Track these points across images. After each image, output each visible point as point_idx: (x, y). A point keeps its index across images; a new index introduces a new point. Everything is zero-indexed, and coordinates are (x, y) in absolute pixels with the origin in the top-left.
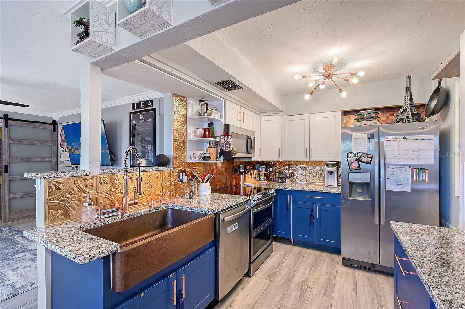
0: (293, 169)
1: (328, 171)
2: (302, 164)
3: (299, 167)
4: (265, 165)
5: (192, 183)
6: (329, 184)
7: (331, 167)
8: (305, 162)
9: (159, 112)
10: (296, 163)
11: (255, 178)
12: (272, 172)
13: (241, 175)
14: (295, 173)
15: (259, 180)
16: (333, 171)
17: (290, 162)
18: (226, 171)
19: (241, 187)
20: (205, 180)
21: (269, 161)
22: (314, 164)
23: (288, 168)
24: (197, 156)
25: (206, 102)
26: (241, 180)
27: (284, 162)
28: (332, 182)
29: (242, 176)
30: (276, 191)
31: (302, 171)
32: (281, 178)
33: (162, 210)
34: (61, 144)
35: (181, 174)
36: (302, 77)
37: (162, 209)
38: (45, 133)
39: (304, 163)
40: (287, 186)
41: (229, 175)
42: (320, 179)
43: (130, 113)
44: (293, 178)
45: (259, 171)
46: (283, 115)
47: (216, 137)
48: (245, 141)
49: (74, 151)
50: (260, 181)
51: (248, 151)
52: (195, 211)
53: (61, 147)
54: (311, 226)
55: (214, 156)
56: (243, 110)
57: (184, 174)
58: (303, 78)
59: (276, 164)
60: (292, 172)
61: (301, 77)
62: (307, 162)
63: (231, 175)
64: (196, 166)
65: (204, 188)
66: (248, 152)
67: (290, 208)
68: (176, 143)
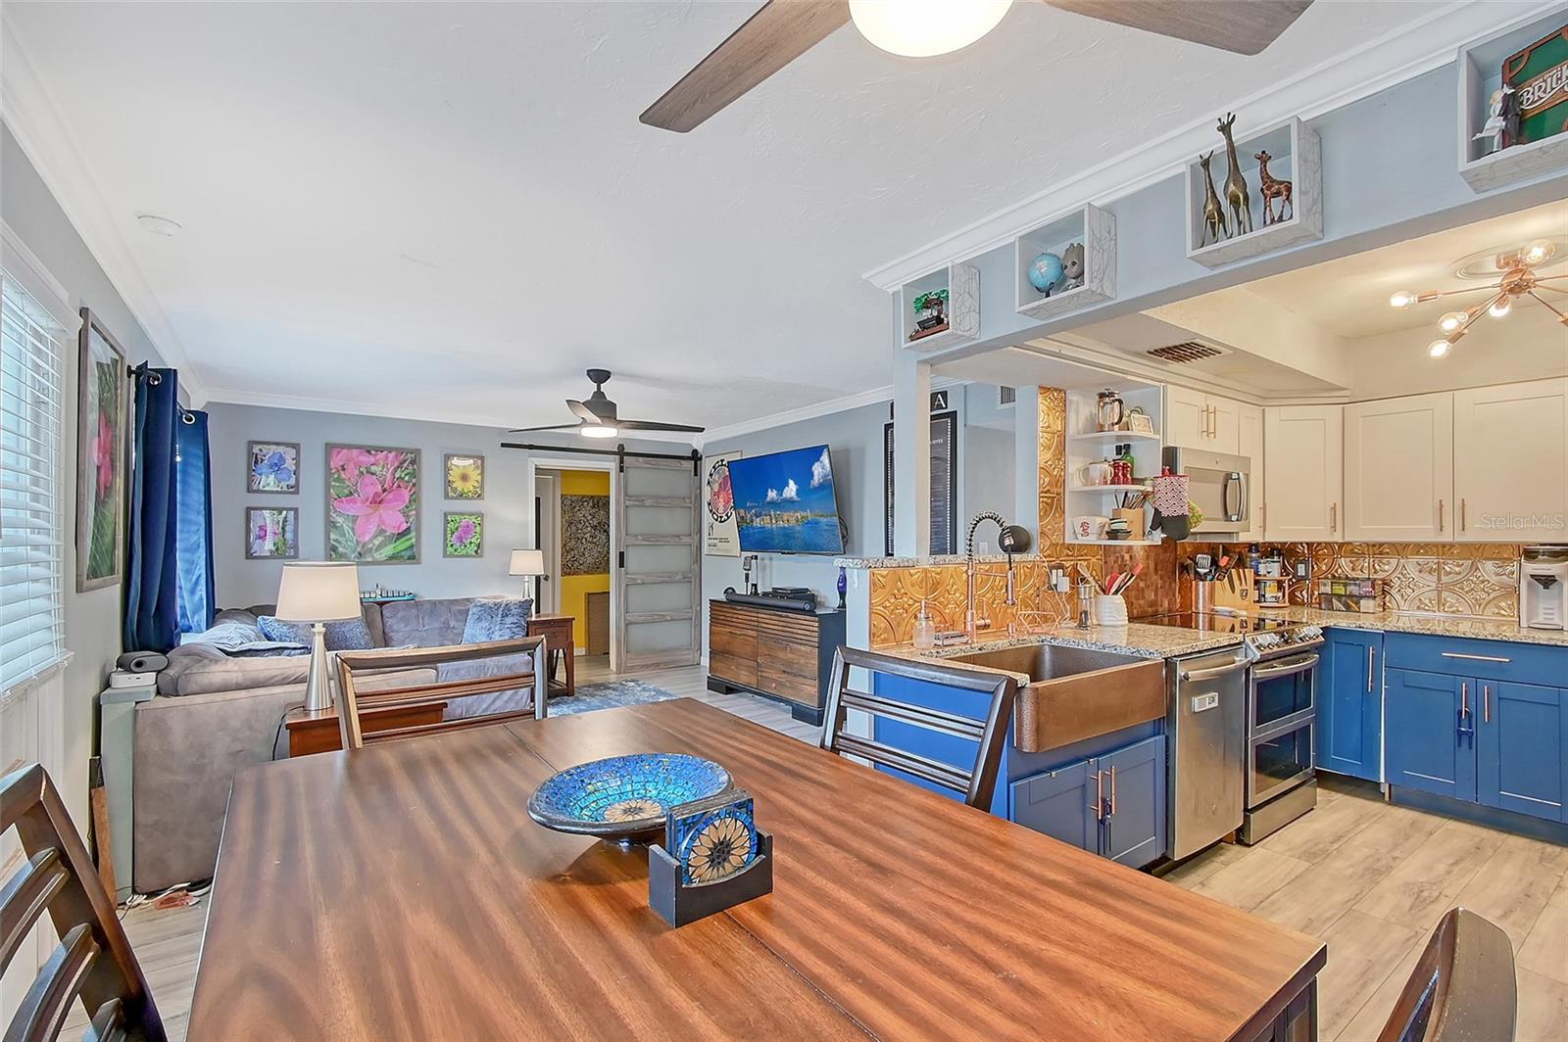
0: (1386, 567)
1: (1532, 576)
2: (1426, 554)
3: (1411, 564)
4: (1279, 555)
5: (1085, 594)
6: (1541, 619)
7: (1544, 561)
8: (1436, 545)
9: (965, 420)
10: (1401, 549)
11: (1244, 594)
12: (1304, 578)
13: (1201, 583)
14: (1396, 582)
15: (1258, 602)
16: (1554, 576)
17: (1374, 546)
18: (1156, 570)
19: (1201, 615)
20: (1113, 590)
21: (1294, 544)
22: (1476, 552)
23: (1366, 565)
24: (1093, 529)
25: (1117, 397)
26: (1201, 595)
27: (1350, 547)
28: (1552, 614)
29: (1204, 585)
30: (1326, 630)
31: (1426, 575)
32: (1339, 596)
33: (1030, 647)
34: (709, 504)
35: (1054, 571)
36: (1416, 299)
37: (1030, 645)
38: (676, 480)
39: (1435, 550)
40: (1367, 619)
41: (1164, 582)
42: (1503, 604)
43: (886, 425)
44: (1387, 598)
45: (1257, 573)
46: (1347, 400)
47: (1141, 481)
48: (1219, 487)
49: (752, 521)
50: (1262, 605)
51: (1229, 514)
52: (1115, 652)
53: (711, 511)
54: (1460, 745)
55: (1136, 529)
56: (1214, 402)
57: (1060, 571)
58: (1419, 301)
59: (1320, 552)
60: (1383, 580)
61: (1414, 299)
62: (1444, 546)
63: (1170, 583)
64: (1086, 555)
65: (1110, 608)
66: (1227, 517)
67: (1377, 688)
68: (1045, 499)
